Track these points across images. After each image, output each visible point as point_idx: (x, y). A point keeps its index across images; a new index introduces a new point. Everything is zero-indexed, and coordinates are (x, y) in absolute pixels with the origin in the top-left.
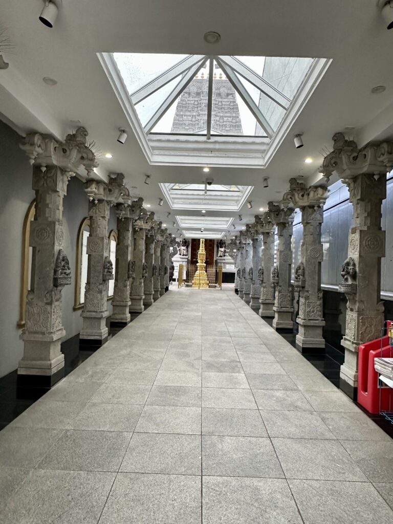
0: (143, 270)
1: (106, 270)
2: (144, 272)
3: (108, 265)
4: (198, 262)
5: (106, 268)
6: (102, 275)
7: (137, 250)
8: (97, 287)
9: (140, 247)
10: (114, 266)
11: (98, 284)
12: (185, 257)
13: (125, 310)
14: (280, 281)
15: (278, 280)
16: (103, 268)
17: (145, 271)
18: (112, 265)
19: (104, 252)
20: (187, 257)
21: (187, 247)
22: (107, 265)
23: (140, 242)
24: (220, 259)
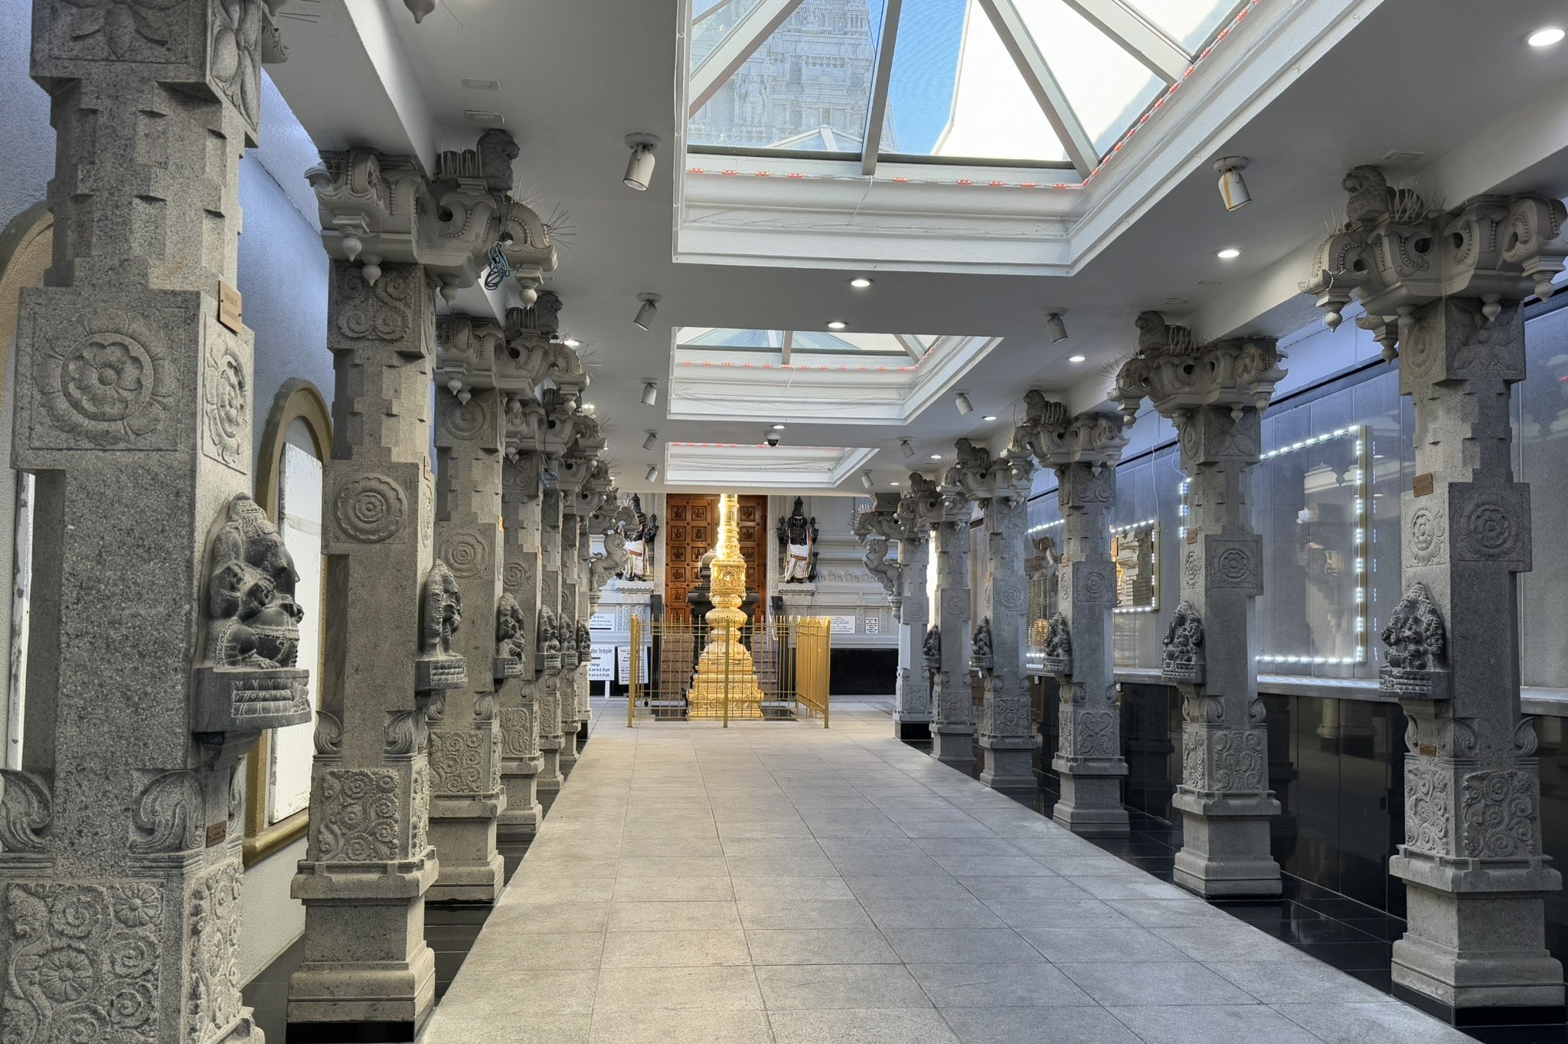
0: (499, 639)
1: (228, 628)
2: (505, 655)
3: (251, 577)
4: (710, 606)
5: (228, 614)
6: (177, 684)
7: (456, 517)
8: (132, 810)
9: (476, 499)
10: (309, 593)
11: (140, 781)
12: (637, 584)
13: (403, 931)
14: (1459, 687)
15: (1450, 678)
16: (190, 608)
17: (507, 646)
18: (285, 578)
19: (207, 445)
20: (649, 585)
21: (651, 540)
22: (232, 580)
23: (477, 472)
24: (793, 592)
